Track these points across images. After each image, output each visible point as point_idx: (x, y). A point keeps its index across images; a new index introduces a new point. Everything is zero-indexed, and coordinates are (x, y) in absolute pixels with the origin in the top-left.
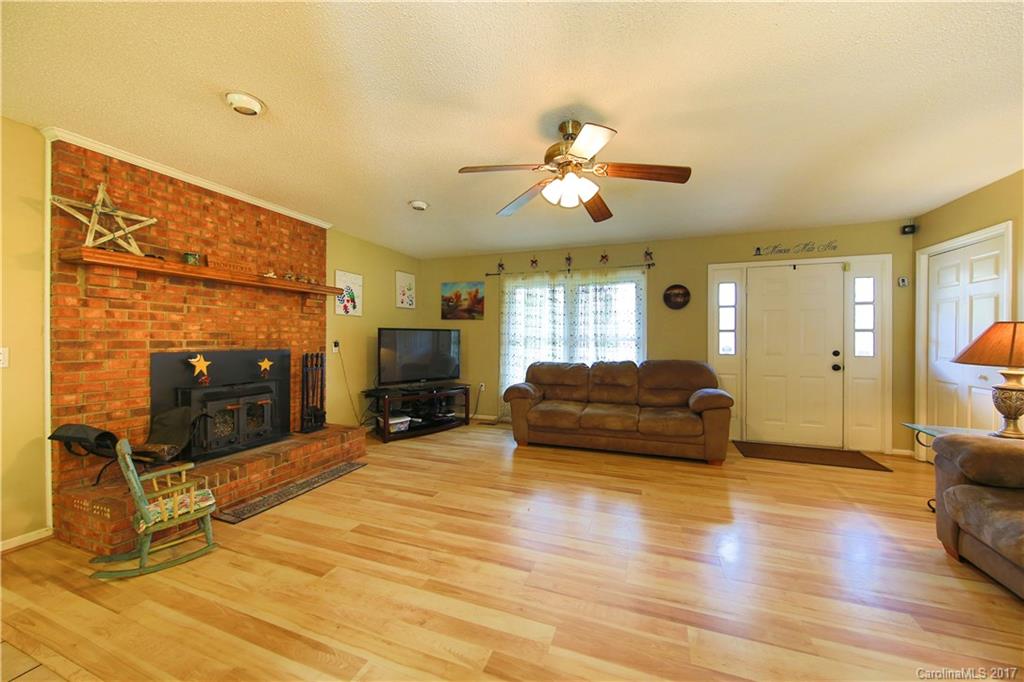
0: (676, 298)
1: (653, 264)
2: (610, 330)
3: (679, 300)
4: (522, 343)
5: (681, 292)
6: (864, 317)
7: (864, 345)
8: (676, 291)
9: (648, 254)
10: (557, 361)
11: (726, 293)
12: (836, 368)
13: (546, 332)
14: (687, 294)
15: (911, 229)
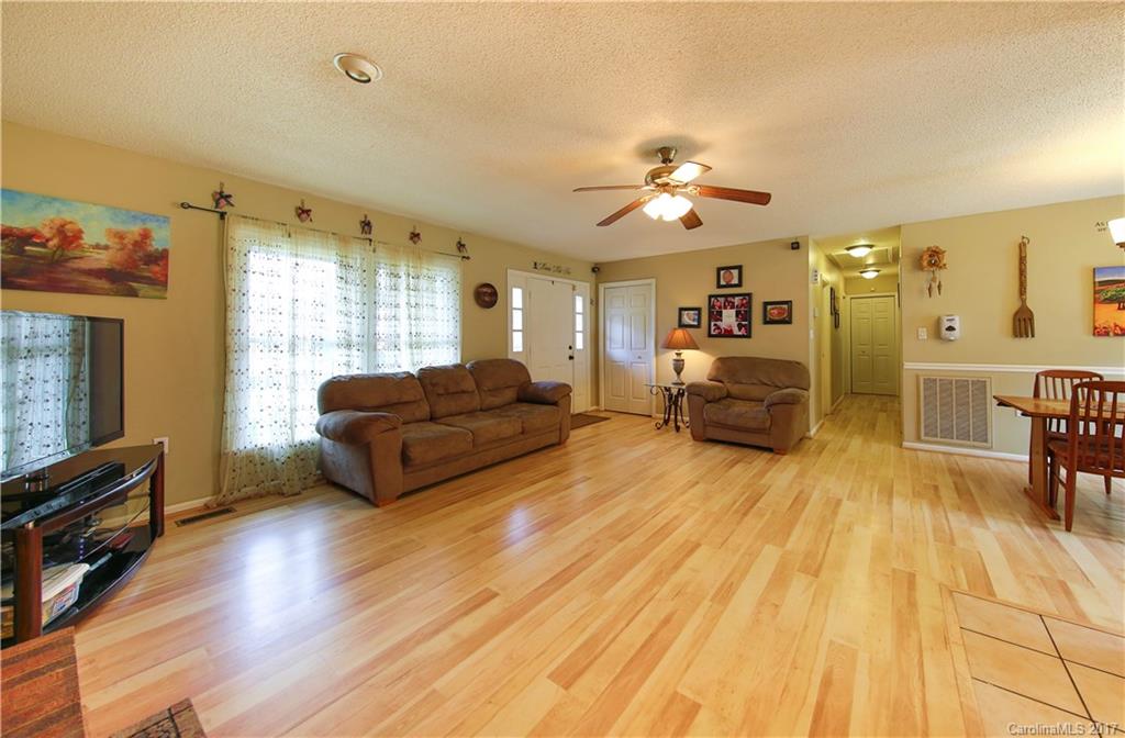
0: (486, 297)
1: (468, 258)
2: (426, 328)
3: (487, 299)
4: (285, 348)
5: (489, 291)
6: (579, 326)
7: (579, 344)
8: (485, 290)
9: (461, 246)
10: (354, 372)
11: (517, 297)
12: (571, 358)
13: (333, 327)
14: (494, 294)
15: (596, 269)
